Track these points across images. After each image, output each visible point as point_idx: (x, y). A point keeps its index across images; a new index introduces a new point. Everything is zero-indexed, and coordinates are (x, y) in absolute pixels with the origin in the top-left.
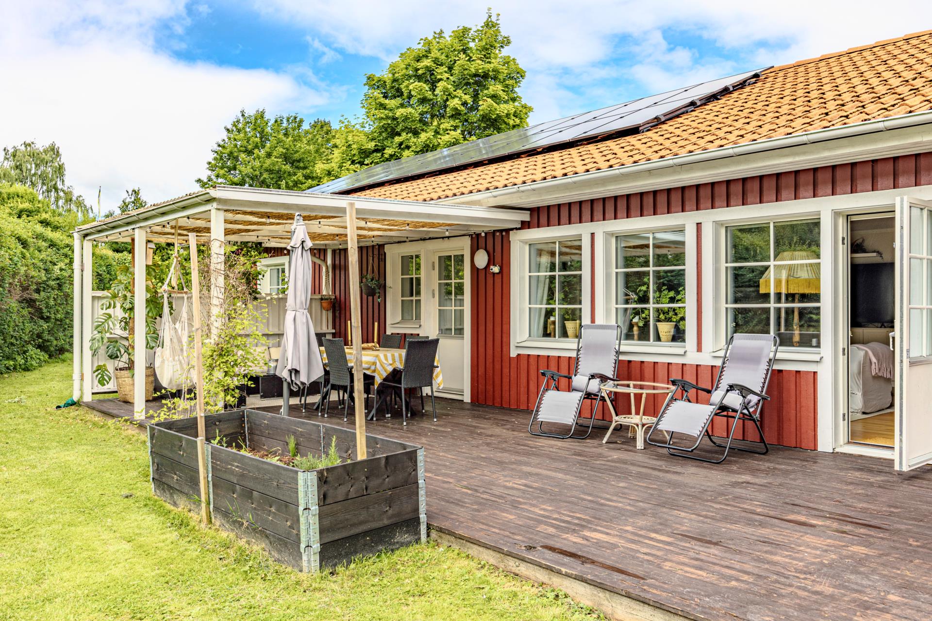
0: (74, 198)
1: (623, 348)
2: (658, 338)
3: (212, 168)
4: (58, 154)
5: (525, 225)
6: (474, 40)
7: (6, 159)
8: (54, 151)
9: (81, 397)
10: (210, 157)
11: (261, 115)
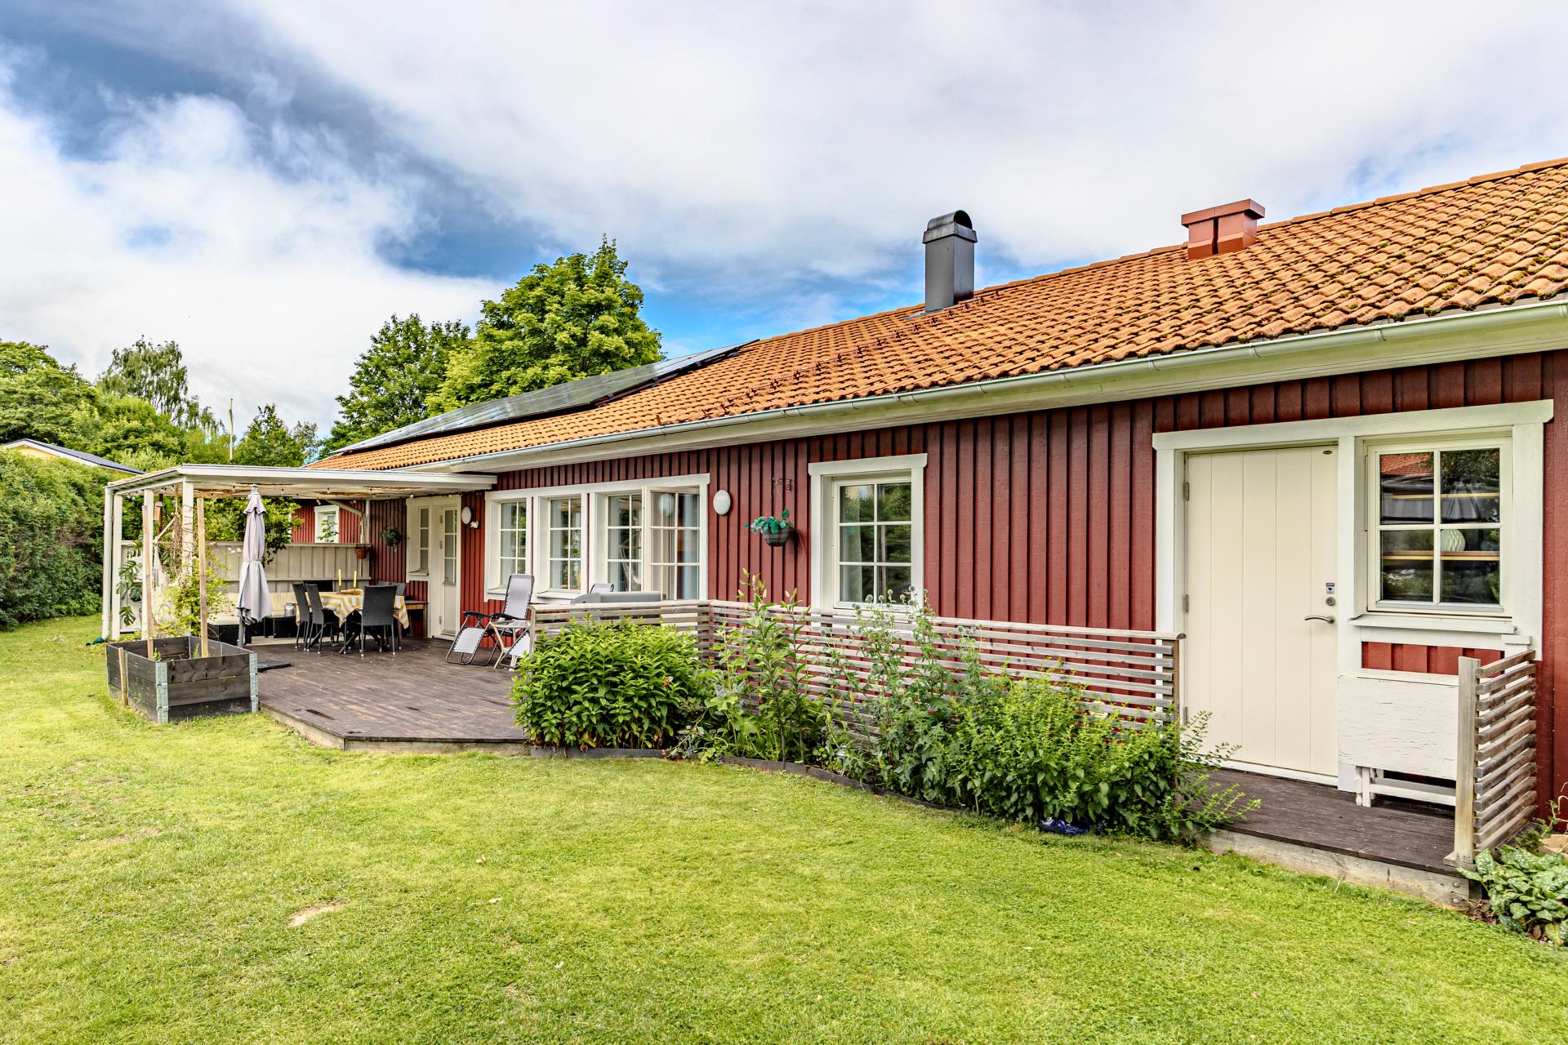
0: (201, 413)
3: (356, 382)
4: (178, 356)
6: (589, 267)
7: (115, 363)
8: (174, 353)
9: (110, 635)
10: (353, 371)
11: (415, 321)
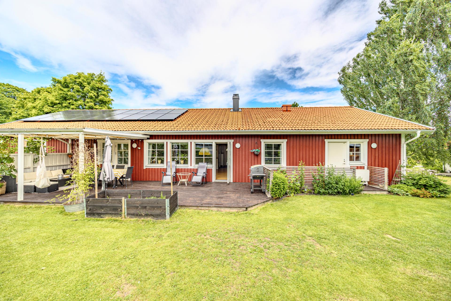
1: (177, 166)
2: (181, 164)
5: (148, 139)
6: (96, 78)
